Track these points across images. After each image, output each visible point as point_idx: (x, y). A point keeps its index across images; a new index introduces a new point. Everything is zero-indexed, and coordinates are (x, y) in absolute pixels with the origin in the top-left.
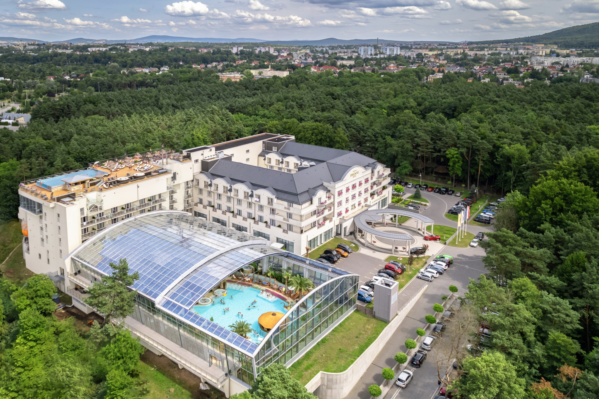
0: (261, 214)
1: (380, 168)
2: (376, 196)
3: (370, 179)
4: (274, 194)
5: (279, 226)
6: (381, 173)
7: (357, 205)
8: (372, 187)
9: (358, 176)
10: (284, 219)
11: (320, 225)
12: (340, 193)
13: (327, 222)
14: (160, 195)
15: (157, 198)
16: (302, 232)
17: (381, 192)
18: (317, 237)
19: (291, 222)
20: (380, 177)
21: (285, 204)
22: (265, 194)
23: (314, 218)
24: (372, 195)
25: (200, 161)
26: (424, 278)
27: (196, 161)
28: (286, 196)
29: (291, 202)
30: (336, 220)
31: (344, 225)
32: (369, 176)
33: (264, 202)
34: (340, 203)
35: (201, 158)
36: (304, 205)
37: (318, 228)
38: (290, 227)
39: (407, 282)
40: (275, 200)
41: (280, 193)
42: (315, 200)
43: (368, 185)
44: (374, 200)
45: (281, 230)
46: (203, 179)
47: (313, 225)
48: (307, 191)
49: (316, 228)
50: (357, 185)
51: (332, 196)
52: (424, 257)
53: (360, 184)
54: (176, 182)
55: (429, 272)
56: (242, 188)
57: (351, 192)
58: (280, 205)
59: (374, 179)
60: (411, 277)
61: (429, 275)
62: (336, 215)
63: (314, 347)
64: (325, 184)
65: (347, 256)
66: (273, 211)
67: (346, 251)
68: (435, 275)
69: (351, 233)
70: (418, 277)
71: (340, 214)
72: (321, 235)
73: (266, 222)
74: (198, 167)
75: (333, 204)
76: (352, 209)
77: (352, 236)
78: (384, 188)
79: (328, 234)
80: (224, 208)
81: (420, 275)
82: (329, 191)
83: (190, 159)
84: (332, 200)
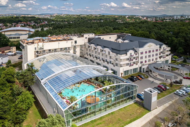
0: (106, 59)
1: (164, 46)
2: (162, 58)
3: (159, 50)
4: (110, 50)
5: (113, 64)
6: (165, 48)
7: (151, 60)
8: (160, 54)
9: (152, 47)
10: (114, 61)
11: (131, 65)
12: (142, 53)
13: (135, 65)
14: (69, 48)
15: (68, 49)
16: (121, 67)
17: (165, 57)
18: (129, 70)
19: (117, 62)
20: (164, 50)
21: (115, 54)
22: (107, 50)
23: (128, 62)
24: (160, 57)
25: (88, 38)
26: (177, 94)
27: (86, 38)
28: (115, 51)
29: (117, 54)
30: (139, 65)
31: (143, 67)
32: (159, 49)
33: (107, 53)
34: (142, 58)
35: (88, 37)
36: (122, 55)
37: (130, 66)
38: (117, 65)
39: (168, 94)
40: (111, 53)
41: (113, 50)
42: (129, 53)
43: (158, 52)
44: (160, 60)
45: (113, 65)
46: (88, 44)
47: (127, 64)
48: (126, 50)
49: (129, 66)
50: (152, 51)
51: (138, 54)
52: (181, 85)
53: (153, 51)
54: (77, 44)
55: (181, 92)
56: (99, 48)
57: (148, 54)
58: (113, 55)
59: (161, 50)
60: (170, 93)
61: (181, 93)
62: (139, 62)
63: (106, 115)
64: (135, 49)
65: (141, 80)
66: (110, 57)
67: (141, 77)
68: (184, 94)
69: (147, 71)
70: (175, 93)
71: (142, 62)
72: (131, 70)
73: (108, 62)
74: (87, 40)
75: (138, 57)
76: (148, 62)
77: (147, 73)
78: (167, 55)
79: (135, 70)
80: (94, 56)
81: (175, 92)
82: (137, 52)
83: (83, 37)
84: (137, 56)
